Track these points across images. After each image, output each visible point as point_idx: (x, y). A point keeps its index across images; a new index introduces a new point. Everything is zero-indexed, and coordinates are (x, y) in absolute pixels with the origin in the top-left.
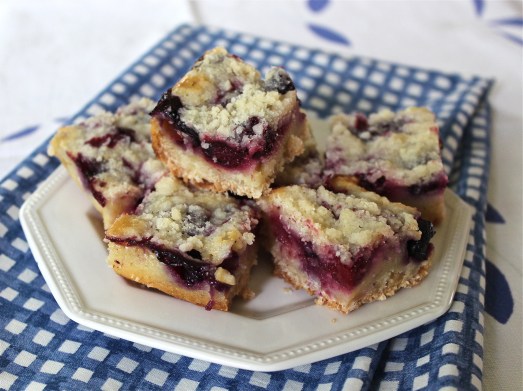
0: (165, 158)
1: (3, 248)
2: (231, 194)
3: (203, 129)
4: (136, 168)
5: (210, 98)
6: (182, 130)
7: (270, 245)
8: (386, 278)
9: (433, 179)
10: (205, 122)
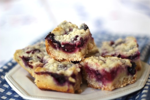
0: (50, 54)
1: (1, 86)
2: (72, 62)
3: (61, 41)
4: (41, 58)
5: (63, 33)
6: (55, 42)
7: (86, 77)
8: (122, 79)
9: (136, 53)
10: (62, 39)
